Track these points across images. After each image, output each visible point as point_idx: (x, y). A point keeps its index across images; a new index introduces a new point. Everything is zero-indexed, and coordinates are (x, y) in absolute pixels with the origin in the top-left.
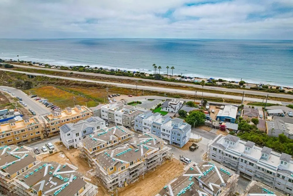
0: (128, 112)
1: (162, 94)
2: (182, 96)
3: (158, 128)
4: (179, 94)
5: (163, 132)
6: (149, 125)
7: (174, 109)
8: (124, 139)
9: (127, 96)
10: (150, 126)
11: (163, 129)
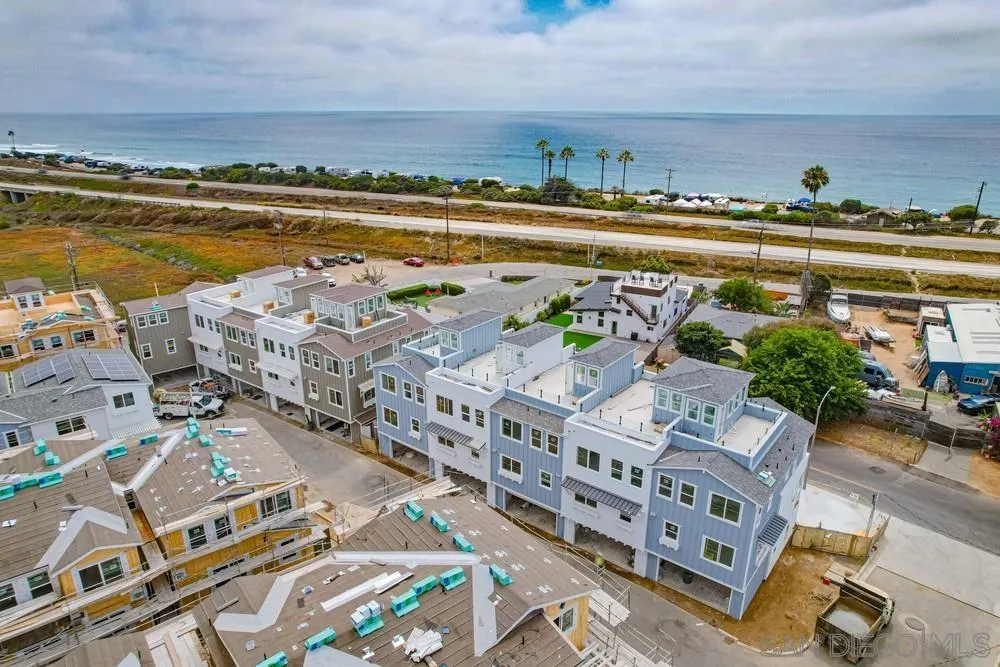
0: (342, 325)
1: (574, 255)
2: (680, 263)
3: (537, 443)
4: (664, 252)
5: (585, 475)
6: (472, 415)
7: (645, 319)
8: (214, 545)
9: (400, 263)
10: (480, 424)
11: (582, 451)
